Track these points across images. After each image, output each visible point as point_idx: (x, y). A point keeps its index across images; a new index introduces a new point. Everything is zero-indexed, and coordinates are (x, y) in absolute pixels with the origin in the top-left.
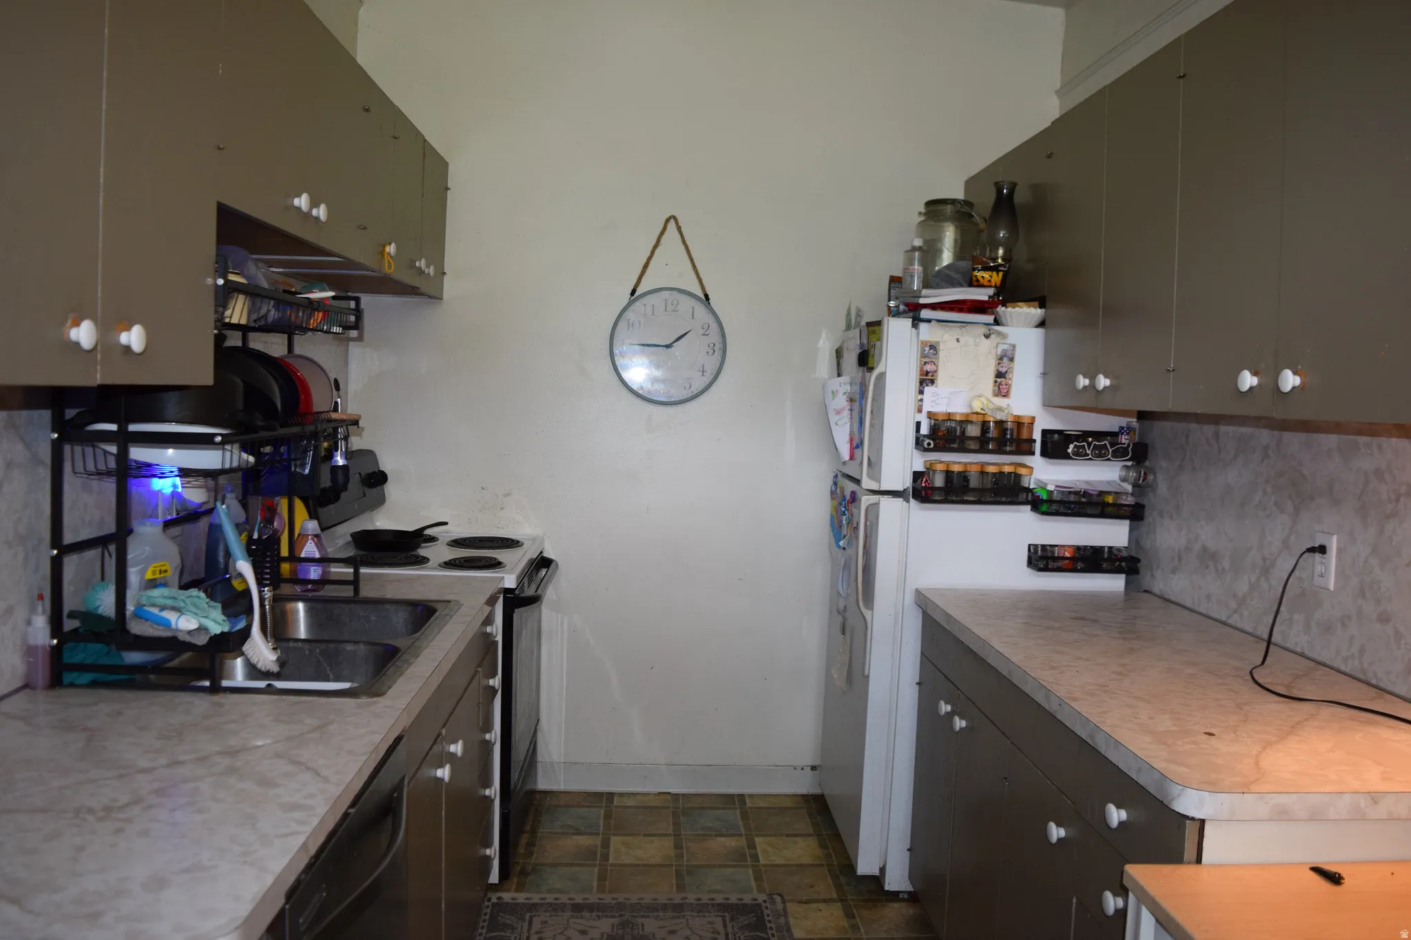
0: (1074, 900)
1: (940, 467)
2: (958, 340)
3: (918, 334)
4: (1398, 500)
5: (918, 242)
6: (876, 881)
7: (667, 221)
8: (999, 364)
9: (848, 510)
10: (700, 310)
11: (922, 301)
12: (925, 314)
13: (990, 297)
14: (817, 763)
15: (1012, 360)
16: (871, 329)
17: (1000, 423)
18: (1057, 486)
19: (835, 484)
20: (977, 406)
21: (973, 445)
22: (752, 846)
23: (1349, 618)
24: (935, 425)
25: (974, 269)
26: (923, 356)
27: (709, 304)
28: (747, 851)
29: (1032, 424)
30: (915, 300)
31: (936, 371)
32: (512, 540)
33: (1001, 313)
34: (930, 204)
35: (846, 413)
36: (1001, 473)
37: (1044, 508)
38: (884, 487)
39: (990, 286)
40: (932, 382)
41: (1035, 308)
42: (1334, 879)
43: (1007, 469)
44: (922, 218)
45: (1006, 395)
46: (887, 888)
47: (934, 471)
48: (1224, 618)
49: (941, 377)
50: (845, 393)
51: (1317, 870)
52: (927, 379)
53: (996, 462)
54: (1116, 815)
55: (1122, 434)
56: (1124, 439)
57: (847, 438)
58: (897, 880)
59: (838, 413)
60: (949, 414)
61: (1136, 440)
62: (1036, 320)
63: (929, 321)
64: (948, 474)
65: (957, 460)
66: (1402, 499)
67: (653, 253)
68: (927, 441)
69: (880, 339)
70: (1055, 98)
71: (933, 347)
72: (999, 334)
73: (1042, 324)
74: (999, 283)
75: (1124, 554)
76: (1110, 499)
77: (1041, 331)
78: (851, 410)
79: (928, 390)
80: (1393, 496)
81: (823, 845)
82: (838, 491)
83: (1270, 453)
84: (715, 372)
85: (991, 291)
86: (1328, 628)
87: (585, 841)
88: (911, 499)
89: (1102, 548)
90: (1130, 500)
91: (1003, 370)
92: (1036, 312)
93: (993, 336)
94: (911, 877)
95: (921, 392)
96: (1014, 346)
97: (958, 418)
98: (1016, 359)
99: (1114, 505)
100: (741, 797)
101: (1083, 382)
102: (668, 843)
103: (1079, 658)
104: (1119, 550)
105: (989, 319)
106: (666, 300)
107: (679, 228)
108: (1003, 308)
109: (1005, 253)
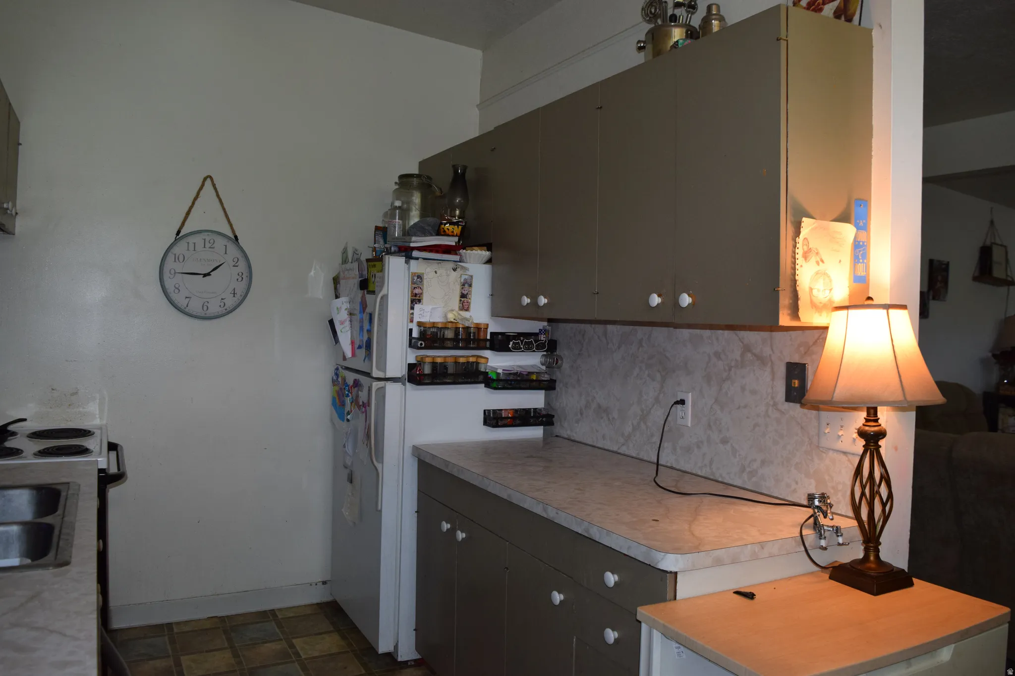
0: (575, 640)
1: (428, 360)
2: (436, 272)
3: (409, 269)
4: (730, 370)
5: (398, 203)
6: (390, 657)
7: (205, 179)
8: (462, 288)
9: (351, 393)
10: (231, 247)
11: (412, 245)
12: (415, 254)
13: (456, 243)
14: (327, 577)
15: (470, 286)
16: (370, 263)
17: (466, 329)
18: (503, 370)
19: (337, 375)
20: (451, 317)
21: (449, 344)
22: (292, 646)
23: (702, 442)
24: (424, 330)
25: (441, 224)
26: (413, 283)
27: (238, 241)
28: (290, 651)
29: (487, 329)
30: (407, 244)
31: (422, 294)
32: (85, 431)
33: (463, 254)
34: (402, 177)
35: (347, 323)
36: (468, 362)
37: (494, 385)
38: (389, 375)
39: (453, 236)
40: (419, 301)
41: (485, 251)
42: (750, 596)
43: (471, 360)
44: (397, 187)
45: (467, 310)
46: (399, 659)
47: (424, 363)
48: (615, 449)
49: (425, 298)
50: (346, 309)
51: (737, 593)
52: (416, 299)
53: (464, 355)
54: (611, 579)
55: (541, 334)
56: (542, 337)
57: (349, 342)
58: (407, 652)
59: (342, 323)
60: (434, 323)
61: (549, 338)
62: (485, 259)
63: (417, 259)
64: (434, 365)
65: (440, 355)
66: (733, 369)
67: (193, 203)
68: (420, 342)
69: (382, 270)
70: (477, 110)
71: (420, 277)
72: (463, 268)
73: (489, 261)
74: (459, 234)
75: (544, 412)
76: (534, 377)
77: (488, 266)
78: (351, 321)
79: (417, 306)
80: (727, 368)
81: (344, 637)
82: (340, 379)
83: (644, 344)
84: (243, 294)
85: (456, 239)
86: (688, 450)
87: (160, 664)
88: (408, 384)
89: (531, 409)
90: (546, 377)
91: (465, 293)
92: (486, 254)
93: (458, 270)
94: (418, 648)
95: (412, 308)
96: (472, 276)
97: (440, 326)
98: (473, 285)
99: (536, 381)
100: (273, 612)
101: (526, 300)
102: (228, 654)
103: (549, 482)
104: (540, 410)
105: (457, 258)
106: (205, 240)
107: (214, 185)
108: (464, 251)
109: (460, 213)
